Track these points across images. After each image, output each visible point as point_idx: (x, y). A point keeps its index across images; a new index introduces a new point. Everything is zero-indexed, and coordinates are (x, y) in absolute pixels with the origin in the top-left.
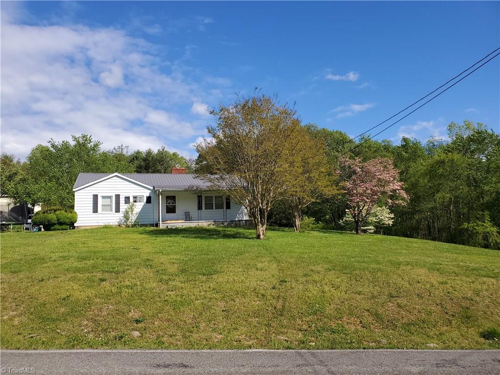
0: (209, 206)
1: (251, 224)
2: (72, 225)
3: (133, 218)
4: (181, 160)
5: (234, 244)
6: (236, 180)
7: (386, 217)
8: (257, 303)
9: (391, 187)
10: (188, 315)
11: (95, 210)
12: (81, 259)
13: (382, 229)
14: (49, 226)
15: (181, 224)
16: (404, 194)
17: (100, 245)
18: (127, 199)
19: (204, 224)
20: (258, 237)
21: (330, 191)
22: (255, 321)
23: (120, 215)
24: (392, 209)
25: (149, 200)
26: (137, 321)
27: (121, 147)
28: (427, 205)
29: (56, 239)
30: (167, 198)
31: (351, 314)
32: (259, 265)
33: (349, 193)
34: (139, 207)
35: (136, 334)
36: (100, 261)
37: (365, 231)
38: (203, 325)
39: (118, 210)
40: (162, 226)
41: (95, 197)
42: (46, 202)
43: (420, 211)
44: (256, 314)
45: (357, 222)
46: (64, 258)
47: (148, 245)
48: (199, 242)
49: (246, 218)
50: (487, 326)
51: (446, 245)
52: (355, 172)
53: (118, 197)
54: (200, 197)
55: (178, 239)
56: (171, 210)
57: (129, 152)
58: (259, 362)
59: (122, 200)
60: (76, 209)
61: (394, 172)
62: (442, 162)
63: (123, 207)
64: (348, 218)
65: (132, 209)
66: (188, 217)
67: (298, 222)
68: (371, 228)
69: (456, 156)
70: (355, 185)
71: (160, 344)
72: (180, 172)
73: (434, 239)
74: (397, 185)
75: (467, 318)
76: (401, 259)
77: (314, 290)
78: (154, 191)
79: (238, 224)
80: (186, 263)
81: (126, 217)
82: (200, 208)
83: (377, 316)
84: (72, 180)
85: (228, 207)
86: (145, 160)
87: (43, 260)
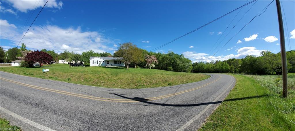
0: (116, 63)
1: (126, 67)
2: (89, 66)
3: (100, 65)
4: (110, 55)
5: (122, 70)
6: (122, 58)
7: (154, 66)
8: (127, 81)
9: (155, 60)
10: (113, 82)
11: (93, 63)
12: (92, 71)
13: (152, 68)
14: (86, 66)
15: (110, 66)
16: (157, 62)
17: (94, 69)
18: (99, 61)
19: (115, 66)
20: (127, 69)
21: (143, 61)
22: (126, 84)
23: (98, 64)
24: (155, 64)
25: (104, 62)
26: (103, 83)
27: (98, 52)
28: (161, 64)
29: (87, 68)
30: (108, 61)
31: (146, 82)
32: (128, 74)
33: (147, 61)
34: (102, 63)
35: (103, 85)
36: (95, 72)
37: (149, 68)
38: (116, 84)
39: (97, 63)
40: (106, 66)
41: (93, 61)
42: (85, 62)
43: (160, 65)
44: (127, 83)
45: (148, 67)
46: (89, 71)
47: (104, 70)
48: (114, 70)
49: (125, 65)
50: (169, 83)
51: (164, 71)
52: (148, 58)
53: (98, 61)
54: (114, 61)
55: (110, 69)
56: (108, 63)
57: (99, 53)
58: (128, 91)
59: (98, 62)
60: (90, 63)
61: (156, 58)
62: (165, 57)
63: (99, 63)
64: (146, 66)
65: (100, 63)
66: (112, 65)
67: (136, 67)
68: (151, 68)
69: (168, 56)
70: (148, 60)
71: (108, 87)
72: (110, 56)
73: (162, 70)
74: (156, 60)
75: (166, 82)
76: (156, 73)
77: (139, 79)
78: (105, 60)
79: (123, 67)
80: (112, 73)
81: (99, 65)
82: (114, 63)
83: (151, 83)
84: (89, 58)
85: (120, 63)
86: (103, 54)
87: (86, 71)
